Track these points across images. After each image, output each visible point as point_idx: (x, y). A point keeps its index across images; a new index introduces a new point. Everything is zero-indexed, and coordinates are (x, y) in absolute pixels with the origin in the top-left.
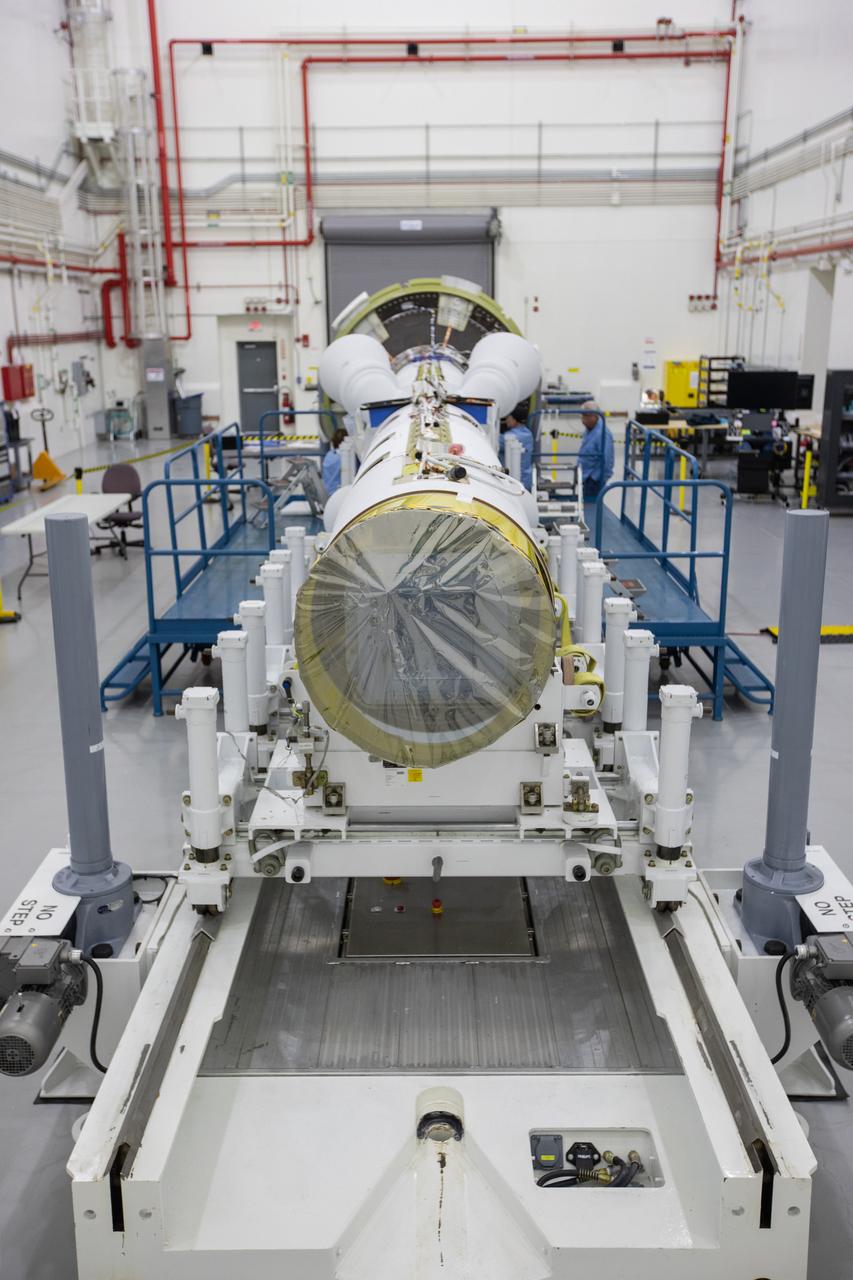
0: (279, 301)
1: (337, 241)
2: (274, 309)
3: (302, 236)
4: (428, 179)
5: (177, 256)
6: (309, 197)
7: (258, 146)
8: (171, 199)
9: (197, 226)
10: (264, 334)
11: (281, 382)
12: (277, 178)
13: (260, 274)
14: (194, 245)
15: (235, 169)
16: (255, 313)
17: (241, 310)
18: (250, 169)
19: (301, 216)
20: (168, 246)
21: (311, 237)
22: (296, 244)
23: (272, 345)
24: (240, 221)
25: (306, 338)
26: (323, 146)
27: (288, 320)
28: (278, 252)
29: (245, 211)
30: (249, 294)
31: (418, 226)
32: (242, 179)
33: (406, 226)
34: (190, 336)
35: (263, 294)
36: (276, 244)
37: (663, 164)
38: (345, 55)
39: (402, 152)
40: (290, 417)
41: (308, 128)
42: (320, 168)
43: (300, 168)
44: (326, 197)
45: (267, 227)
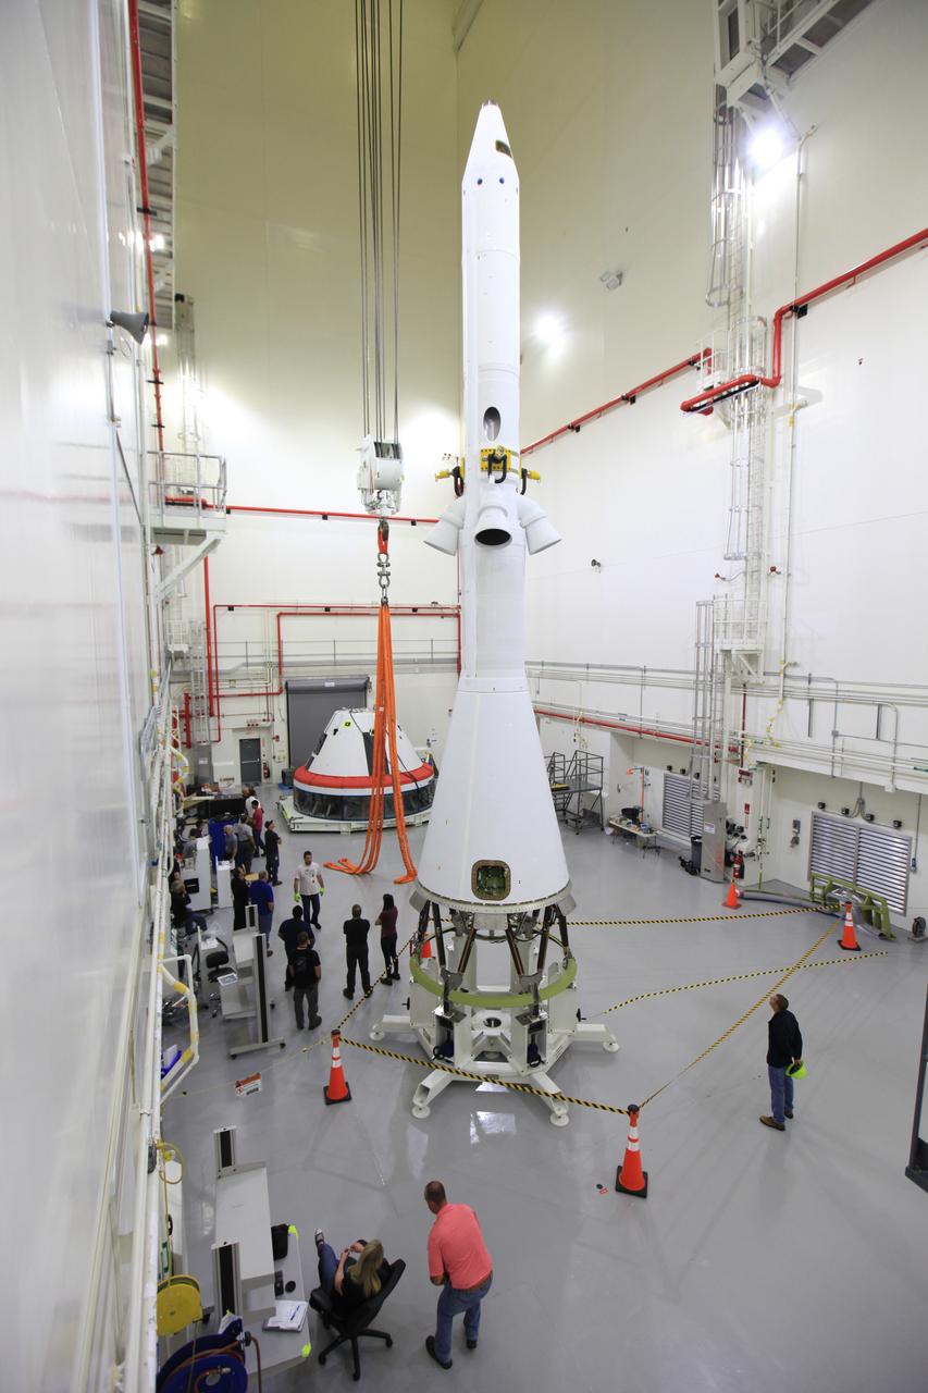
0: (264, 720)
1: (290, 691)
2: (263, 724)
3: (276, 690)
4: (335, 664)
5: (215, 701)
6: (280, 673)
7: (255, 650)
8: (213, 676)
9: (224, 688)
10: (254, 735)
11: (262, 758)
12: (265, 664)
13: (256, 707)
14: (223, 696)
15: (244, 660)
16: (252, 726)
17: (245, 725)
18: (250, 660)
19: (276, 682)
20: (211, 697)
21: (281, 691)
22: (273, 694)
23: (258, 740)
24: (245, 684)
25: (278, 737)
26: (286, 650)
27: (269, 729)
28: (265, 697)
29: (248, 679)
30: (249, 718)
31: (332, 684)
32: (247, 665)
33: (327, 684)
34: (220, 740)
35: (256, 717)
36: (263, 694)
37: (435, 656)
38: (297, 612)
39: (323, 652)
40: (268, 775)
41: (280, 642)
42: (285, 659)
43: (276, 660)
44: (288, 672)
45: (259, 687)
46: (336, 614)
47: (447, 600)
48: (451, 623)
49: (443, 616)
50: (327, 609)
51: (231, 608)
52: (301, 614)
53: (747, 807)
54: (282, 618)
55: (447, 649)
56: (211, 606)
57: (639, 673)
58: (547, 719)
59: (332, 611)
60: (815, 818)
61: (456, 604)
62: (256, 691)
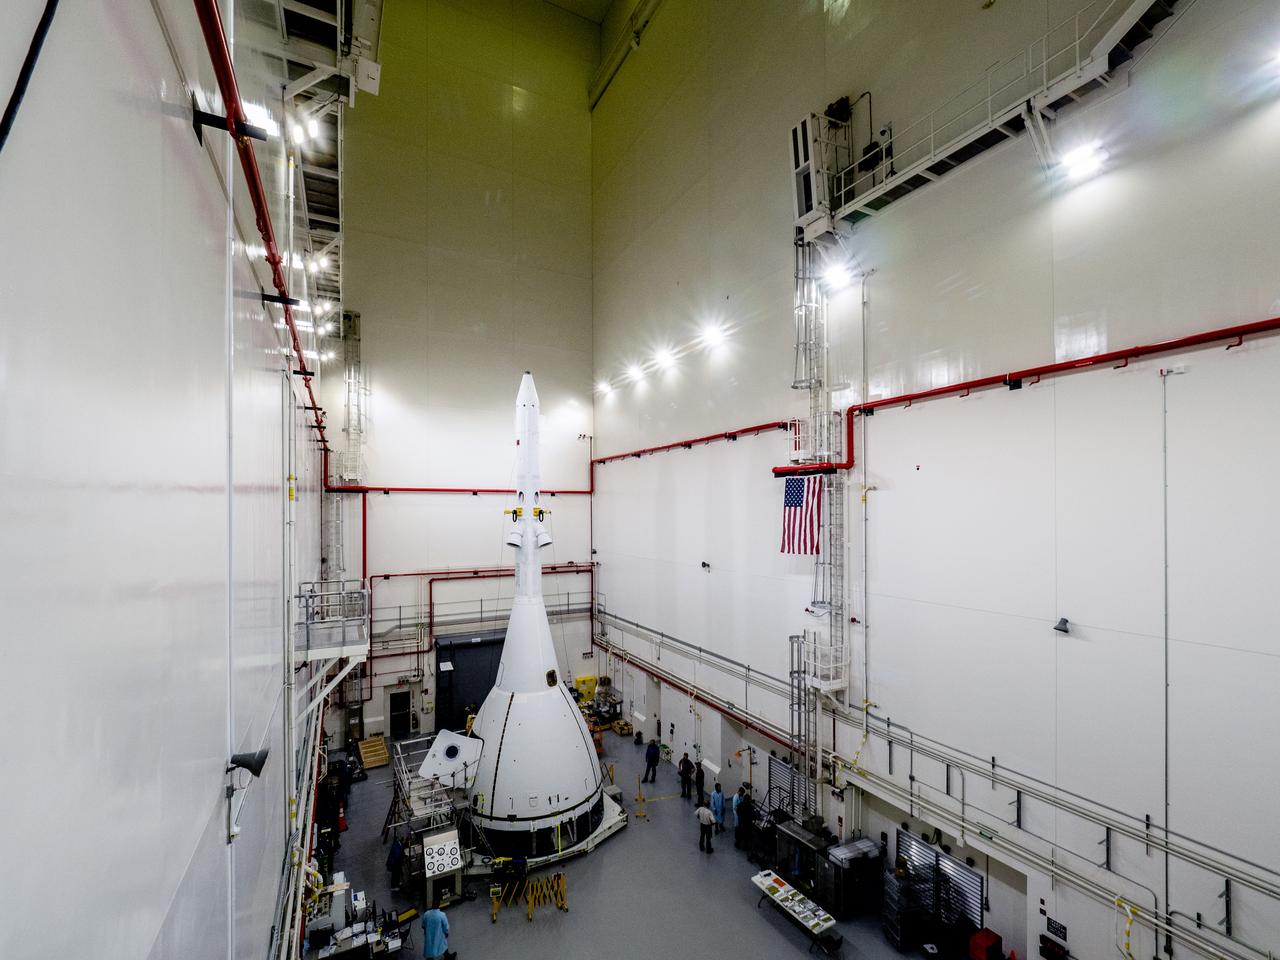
0: (414, 676)
1: (443, 651)
2: (413, 679)
3: (426, 648)
4: (482, 620)
6: (431, 632)
7: (408, 613)
10: (405, 689)
11: (412, 709)
12: (417, 625)
13: (406, 665)
14: (377, 657)
15: (397, 623)
16: (402, 682)
17: (396, 681)
18: (403, 623)
19: (426, 641)
21: (431, 648)
22: (424, 652)
23: (409, 693)
24: (398, 645)
25: (426, 691)
26: (437, 611)
27: (418, 683)
28: (416, 655)
29: (401, 640)
30: (400, 675)
31: (479, 640)
32: (400, 627)
33: (474, 640)
34: (371, 698)
35: (408, 674)
36: (414, 653)
37: (571, 607)
38: (449, 577)
39: (471, 610)
40: (417, 725)
41: (431, 605)
42: (436, 620)
43: (427, 620)
44: (438, 631)
45: (410, 645)
46: (484, 577)
47: (582, 558)
48: (586, 577)
49: (578, 572)
50: (476, 573)
51: (387, 577)
52: (451, 579)
53: (840, 820)
54: (435, 584)
55: (581, 600)
56: (369, 575)
57: (744, 670)
58: (667, 686)
59: (480, 574)
60: (899, 833)
61: (589, 560)
62: (408, 651)
